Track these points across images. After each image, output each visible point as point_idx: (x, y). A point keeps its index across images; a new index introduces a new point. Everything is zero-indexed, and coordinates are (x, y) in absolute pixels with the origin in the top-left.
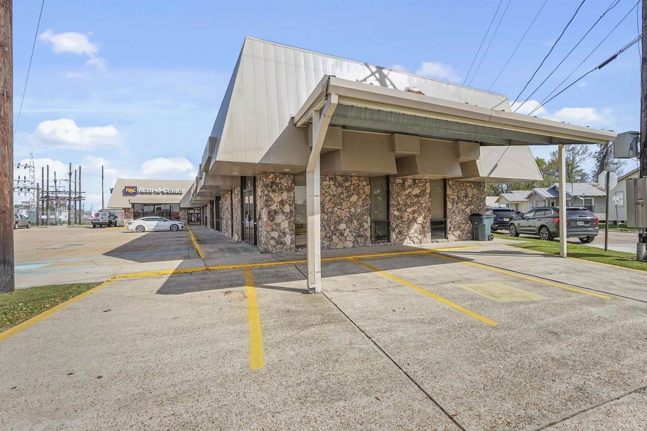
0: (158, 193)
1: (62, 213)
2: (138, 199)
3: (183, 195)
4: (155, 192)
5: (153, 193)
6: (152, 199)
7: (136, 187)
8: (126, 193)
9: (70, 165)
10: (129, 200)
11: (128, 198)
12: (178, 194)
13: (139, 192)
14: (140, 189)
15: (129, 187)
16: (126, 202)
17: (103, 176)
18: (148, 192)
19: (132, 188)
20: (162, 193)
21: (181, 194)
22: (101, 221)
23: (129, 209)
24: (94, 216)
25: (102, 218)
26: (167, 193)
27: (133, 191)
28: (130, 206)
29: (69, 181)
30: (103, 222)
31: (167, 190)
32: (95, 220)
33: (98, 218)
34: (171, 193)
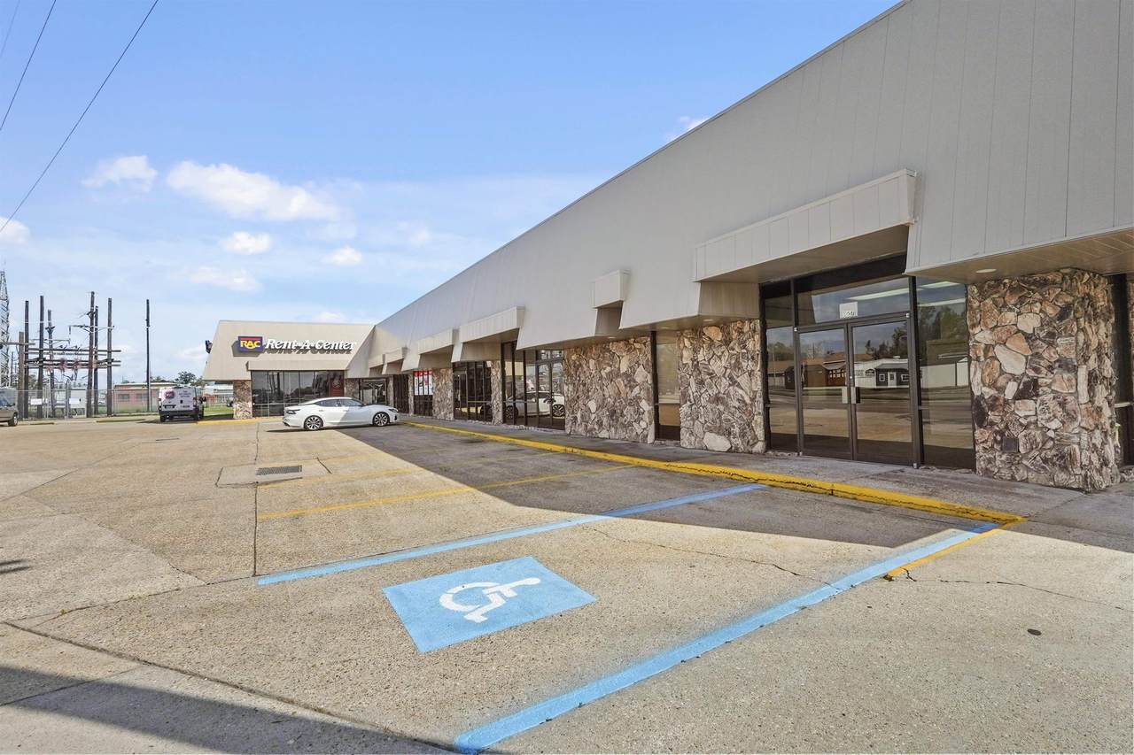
0: (305, 350)
1: (72, 392)
2: (265, 362)
3: (353, 353)
4: (298, 348)
5: (295, 350)
6: (292, 361)
7: (261, 339)
8: (239, 350)
9: (93, 297)
10: (247, 365)
11: (244, 359)
12: (343, 351)
13: (267, 347)
14: (267, 342)
15: (247, 339)
16: (239, 369)
17: (148, 320)
18: (284, 347)
19: (253, 339)
20: (313, 349)
21: (349, 351)
22: (179, 407)
23: (243, 382)
24: (163, 398)
25: (182, 402)
26: (322, 350)
27: (255, 346)
28: (248, 376)
29: (89, 329)
30: (183, 409)
31: (321, 344)
32: (165, 406)
33: (173, 401)
34: (329, 350)
